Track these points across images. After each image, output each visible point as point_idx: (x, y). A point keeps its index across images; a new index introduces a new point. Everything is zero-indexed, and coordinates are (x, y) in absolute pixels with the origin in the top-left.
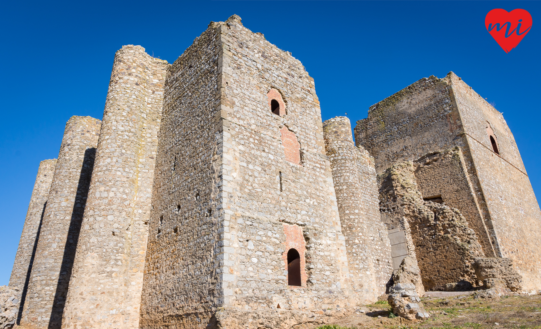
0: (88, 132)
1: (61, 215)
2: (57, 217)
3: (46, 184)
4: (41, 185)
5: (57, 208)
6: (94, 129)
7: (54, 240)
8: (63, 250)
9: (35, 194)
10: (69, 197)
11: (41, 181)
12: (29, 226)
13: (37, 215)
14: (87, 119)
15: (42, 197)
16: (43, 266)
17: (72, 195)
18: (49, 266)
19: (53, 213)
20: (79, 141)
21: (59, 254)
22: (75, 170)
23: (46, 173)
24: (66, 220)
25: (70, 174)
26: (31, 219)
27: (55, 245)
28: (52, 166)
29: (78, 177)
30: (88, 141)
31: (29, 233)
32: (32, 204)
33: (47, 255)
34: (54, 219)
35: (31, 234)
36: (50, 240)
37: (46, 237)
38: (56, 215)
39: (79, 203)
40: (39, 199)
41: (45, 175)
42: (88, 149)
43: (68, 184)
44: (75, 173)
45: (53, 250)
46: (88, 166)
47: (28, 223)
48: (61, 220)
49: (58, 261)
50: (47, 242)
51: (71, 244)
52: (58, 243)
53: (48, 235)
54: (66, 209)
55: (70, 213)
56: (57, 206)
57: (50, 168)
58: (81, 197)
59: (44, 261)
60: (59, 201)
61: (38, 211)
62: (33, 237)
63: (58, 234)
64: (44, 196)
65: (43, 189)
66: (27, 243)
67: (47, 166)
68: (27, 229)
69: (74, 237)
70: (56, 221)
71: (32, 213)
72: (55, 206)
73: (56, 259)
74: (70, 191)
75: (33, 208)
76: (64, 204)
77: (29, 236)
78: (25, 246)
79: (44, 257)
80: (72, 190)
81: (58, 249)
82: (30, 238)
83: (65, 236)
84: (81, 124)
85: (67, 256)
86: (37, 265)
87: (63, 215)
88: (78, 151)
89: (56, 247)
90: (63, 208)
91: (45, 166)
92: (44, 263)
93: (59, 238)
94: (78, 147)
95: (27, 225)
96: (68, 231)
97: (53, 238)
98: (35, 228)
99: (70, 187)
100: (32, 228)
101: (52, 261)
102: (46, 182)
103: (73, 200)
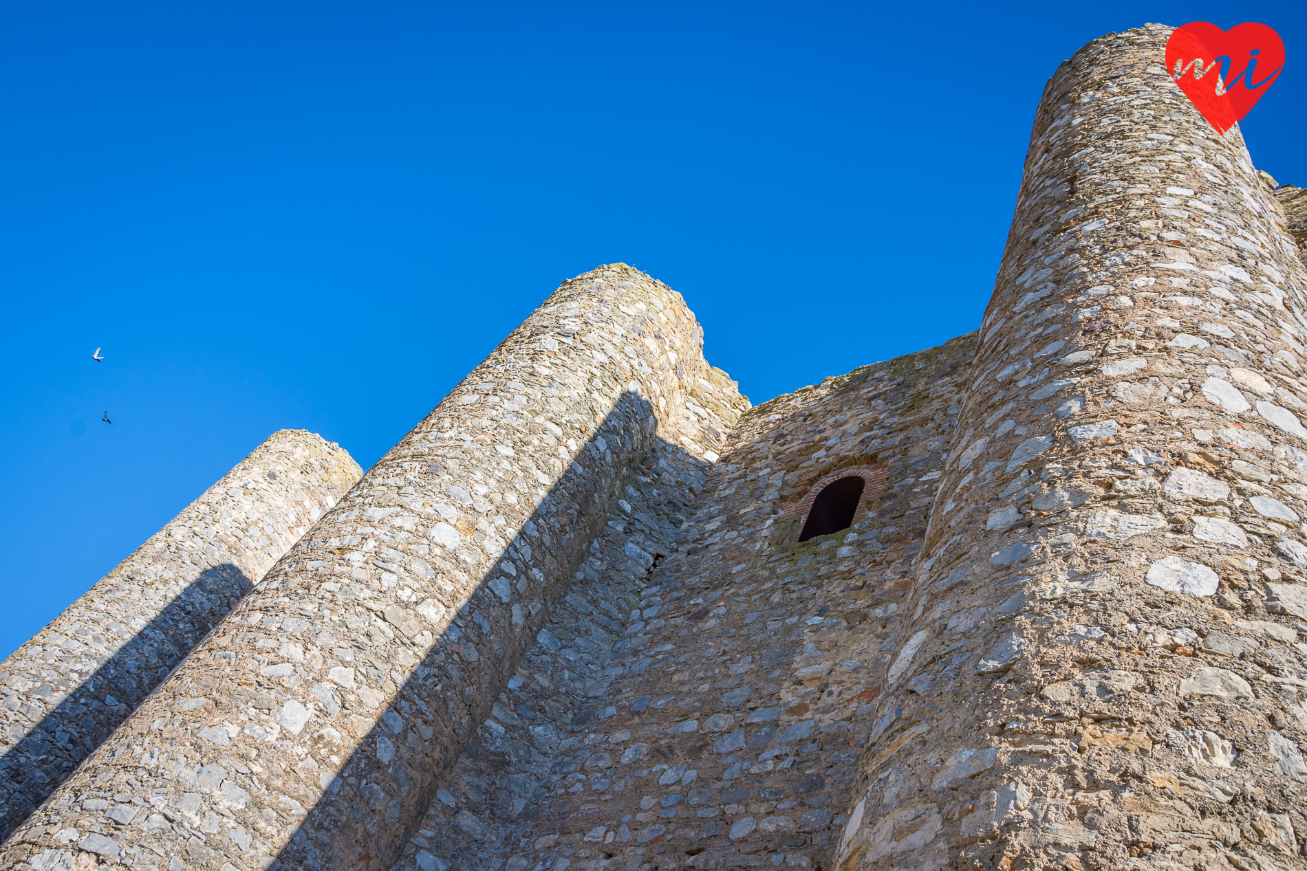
0: (657, 337)
1: (409, 581)
2: (385, 576)
3: (257, 504)
4: (239, 496)
5: (404, 535)
6: (678, 344)
7: (307, 684)
8: (326, 778)
9: (194, 515)
10: (483, 523)
11: (245, 487)
12: (94, 615)
13: (150, 592)
14: (671, 296)
15: (211, 539)
16: (160, 803)
17: (500, 521)
18: (197, 821)
19: (371, 545)
20: (615, 340)
21: (292, 784)
22: (558, 431)
23: (280, 468)
24: (421, 619)
25: (532, 432)
26: (118, 594)
27: (296, 716)
28: (312, 460)
29: (559, 466)
30: (644, 364)
31: (75, 644)
32: (159, 545)
33: (222, 741)
34: (362, 575)
35: (77, 652)
36: (286, 669)
37: (272, 643)
38: (379, 563)
39: (507, 575)
40: (197, 539)
41: (272, 476)
42: (635, 394)
43: (506, 464)
44: (553, 442)
45: (272, 739)
46: (608, 452)
47: (98, 604)
48: (398, 601)
49: (262, 825)
50: (266, 670)
51: (376, 765)
52: (324, 712)
53: (292, 638)
54: (446, 566)
55: (454, 597)
56: (408, 526)
57: (303, 462)
58: (528, 558)
59: (188, 775)
60: (430, 510)
61: (166, 582)
62: (79, 667)
63: (345, 664)
64: (221, 541)
65: (235, 514)
66: (37, 677)
67: (298, 450)
68: (77, 625)
69: (411, 735)
70: (367, 593)
71: (139, 573)
72: (398, 522)
73: (258, 804)
74: (498, 498)
75: (155, 560)
76: (446, 535)
77: (67, 654)
78: (18, 686)
79: (197, 747)
80: (512, 498)
81: (301, 751)
82: (63, 666)
83: (376, 700)
84: (644, 298)
85: (320, 826)
86: (123, 777)
87: (416, 586)
88: (597, 372)
89: (296, 729)
90: (437, 551)
91: (288, 447)
92: (180, 789)
93: (340, 690)
94: (604, 359)
95: (88, 608)
96: (401, 680)
97: (309, 669)
98: (110, 635)
99: (507, 484)
100: (99, 630)
101: (232, 799)
102: (261, 499)
103: (495, 548)
